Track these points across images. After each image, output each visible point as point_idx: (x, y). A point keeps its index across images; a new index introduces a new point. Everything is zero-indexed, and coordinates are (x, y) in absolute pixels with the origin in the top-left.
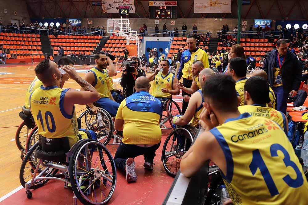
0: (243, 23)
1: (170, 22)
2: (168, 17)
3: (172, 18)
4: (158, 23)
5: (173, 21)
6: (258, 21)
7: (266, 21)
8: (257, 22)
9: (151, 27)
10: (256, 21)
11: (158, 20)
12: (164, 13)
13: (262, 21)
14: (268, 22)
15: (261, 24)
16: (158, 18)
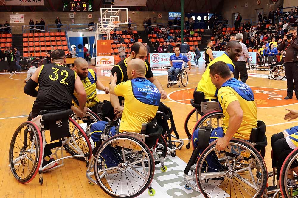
0: (158, 15)
1: (87, 15)
2: (84, 11)
3: (88, 11)
4: (73, 17)
5: (90, 14)
6: (172, 13)
7: (178, 14)
8: (170, 15)
9: (66, 22)
10: (170, 13)
11: (73, 14)
12: (79, 6)
13: (175, 14)
14: (180, 14)
15: (174, 16)
16: (73, 11)
